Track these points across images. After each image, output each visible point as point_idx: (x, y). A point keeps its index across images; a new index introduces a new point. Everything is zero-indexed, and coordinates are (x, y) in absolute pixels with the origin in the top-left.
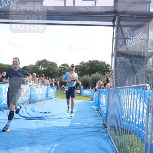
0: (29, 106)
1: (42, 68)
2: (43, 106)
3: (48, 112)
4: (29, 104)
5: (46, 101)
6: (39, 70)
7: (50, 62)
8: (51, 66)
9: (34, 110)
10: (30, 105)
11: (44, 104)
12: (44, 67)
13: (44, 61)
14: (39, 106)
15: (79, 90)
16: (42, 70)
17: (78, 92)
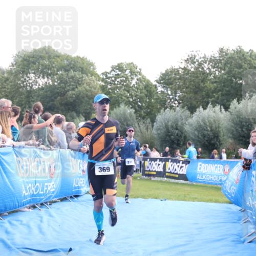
1: (37, 82)
2: (44, 226)
3: (64, 250)
5: (54, 205)
6: (24, 86)
7: (67, 57)
8: (72, 73)
9: (9, 242)
11: (46, 218)
12: (48, 78)
13: (47, 55)
14: (29, 227)
15: (179, 163)
16: (40, 87)
17: (176, 172)
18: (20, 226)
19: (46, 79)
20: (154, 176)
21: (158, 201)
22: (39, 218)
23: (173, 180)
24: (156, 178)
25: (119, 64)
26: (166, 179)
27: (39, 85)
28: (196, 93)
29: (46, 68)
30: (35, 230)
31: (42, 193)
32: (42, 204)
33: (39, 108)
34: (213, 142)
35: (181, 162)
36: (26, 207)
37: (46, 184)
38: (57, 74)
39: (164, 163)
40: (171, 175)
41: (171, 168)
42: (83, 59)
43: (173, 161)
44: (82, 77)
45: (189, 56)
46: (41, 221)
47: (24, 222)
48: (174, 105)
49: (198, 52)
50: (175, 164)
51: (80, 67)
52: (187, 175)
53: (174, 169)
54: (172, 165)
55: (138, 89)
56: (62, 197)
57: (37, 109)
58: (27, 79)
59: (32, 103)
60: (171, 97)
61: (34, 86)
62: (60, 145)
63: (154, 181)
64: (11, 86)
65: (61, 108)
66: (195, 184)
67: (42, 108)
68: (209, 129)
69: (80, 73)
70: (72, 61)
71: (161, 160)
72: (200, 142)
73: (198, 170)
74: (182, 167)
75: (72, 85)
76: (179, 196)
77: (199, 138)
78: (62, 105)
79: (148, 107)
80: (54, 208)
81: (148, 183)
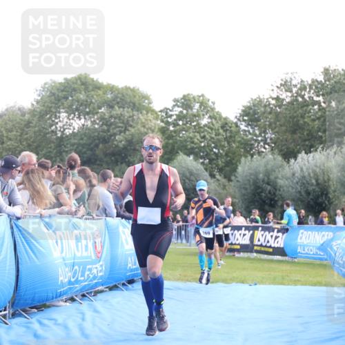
0: (10, 328)
1: (71, 124)
2: (88, 325)
4: (14, 315)
5: (100, 296)
6: (53, 131)
7: (112, 89)
8: (117, 111)
10: (18, 320)
11: (89, 314)
12: (85, 118)
13: (83, 87)
14: (66, 327)
15: (273, 231)
16: (75, 131)
17: (268, 245)
18: (55, 328)
19: (83, 121)
20: (238, 251)
21: (245, 287)
22: (80, 316)
23: (266, 256)
24: (242, 254)
25: (184, 96)
26: (255, 254)
27: (74, 129)
28: (294, 132)
29: (81, 105)
30: (76, 333)
31: (82, 278)
32: (84, 296)
33: (75, 161)
34: (320, 200)
35: (276, 230)
36: (62, 300)
37: (88, 267)
38: (98, 113)
39: (251, 232)
40: (263, 249)
41: (262, 240)
42: (133, 90)
43: (264, 229)
44: (133, 115)
45: (282, 80)
46: (83, 319)
47: (60, 321)
48: (264, 150)
49: (295, 75)
50: (267, 233)
51: (131, 102)
52: (285, 249)
53: (266, 241)
54: (262, 235)
55: (212, 129)
56: (111, 285)
57: (73, 163)
58: (56, 121)
59: (64, 154)
60: (260, 139)
61: (67, 130)
62: (106, 213)
63: (238, 258)
64: (35, 132)
65: (105, 160)
66: (296, 260)
67: (79, 162)
68: (314, 181)
69: (130, 109)
70: (119, 93)
71: (247, 228)
72: (302, 201)
73: (299, 240)
74: (276, 237)
75: (119, 127)
76: (275, 279)
77: (301, 195)
78: (106, 155)
79: (227, 155)
80: (101, 300)
81: (231, 261)
